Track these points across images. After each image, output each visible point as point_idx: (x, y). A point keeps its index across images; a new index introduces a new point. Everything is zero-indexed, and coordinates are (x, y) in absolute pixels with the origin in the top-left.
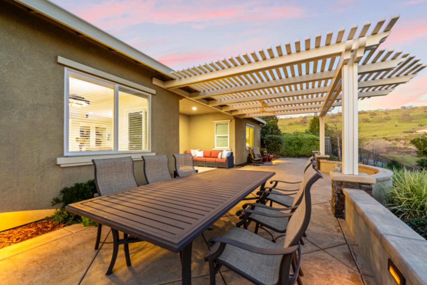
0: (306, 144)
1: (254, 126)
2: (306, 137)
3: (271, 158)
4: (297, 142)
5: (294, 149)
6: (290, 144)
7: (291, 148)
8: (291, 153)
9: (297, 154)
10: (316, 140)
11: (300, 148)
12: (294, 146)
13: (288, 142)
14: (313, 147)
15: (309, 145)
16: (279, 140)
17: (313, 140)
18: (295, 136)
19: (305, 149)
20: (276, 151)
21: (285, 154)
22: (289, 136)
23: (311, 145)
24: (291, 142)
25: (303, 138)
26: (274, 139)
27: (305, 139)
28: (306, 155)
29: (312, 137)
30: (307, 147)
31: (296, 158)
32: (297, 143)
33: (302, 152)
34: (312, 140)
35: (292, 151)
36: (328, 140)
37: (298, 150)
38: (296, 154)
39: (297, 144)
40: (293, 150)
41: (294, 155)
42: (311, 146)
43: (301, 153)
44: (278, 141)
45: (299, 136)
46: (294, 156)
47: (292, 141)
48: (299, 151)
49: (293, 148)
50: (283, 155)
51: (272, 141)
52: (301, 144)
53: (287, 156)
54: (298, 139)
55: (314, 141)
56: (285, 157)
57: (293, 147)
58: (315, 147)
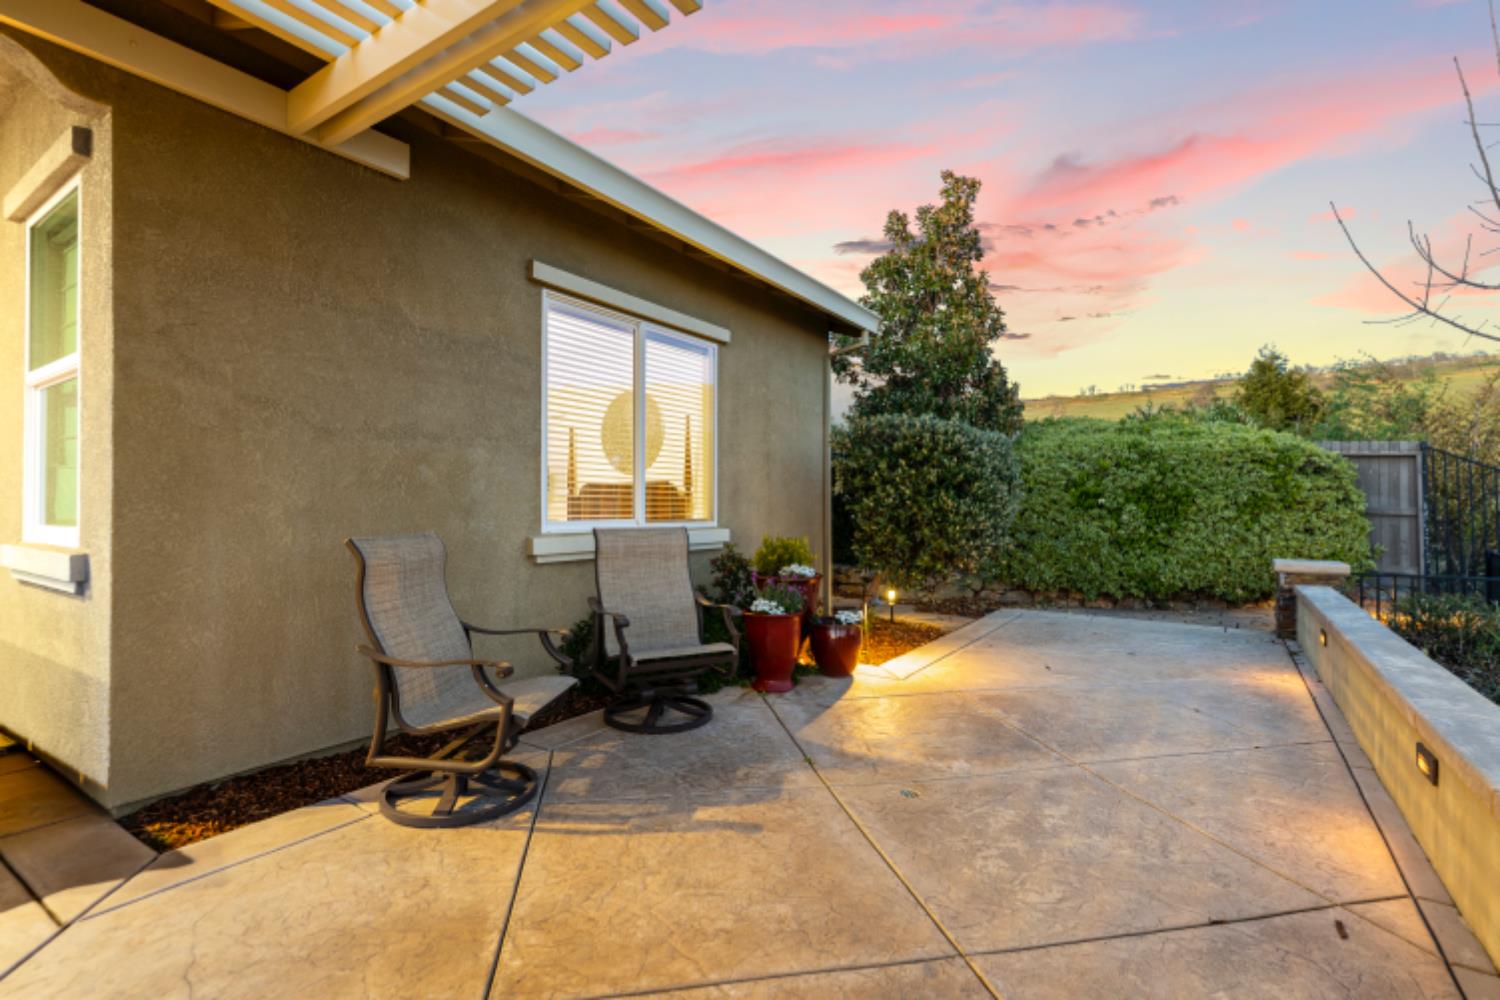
0: (1218, 500)
1: (724, 335)
2: (1221, 445)
3: (851, 640)
4: (1143, 478)
5: (1116, 543)
6: (1086, 500)
7: (1092, 529)
8: (1094, 566)
9: (1142, 583)
10: (1301, 470)
11: (1169, 532)
12: (1116, 512)
13: (1072, 484)
14: (1279, 524)
15: (1241, 508)
16: (951, 463)
17: (1275, 468)
18: (1128, 438)
19: (1212, 543)
20: (924, 560)
21: (1042, 580)
22: (1079, 438)
23: (1256, 505)
24: (1090, 485)
25: (1189, 450)
26: (905, 453)
27: (1209, 458)
28: (1218, 591)
29: (1267, 439)
30: (1228, 520)
31: (1131, 609)
32: (1144, 494)
33: (1186, 565)
34: (1263, 462)
35: (1095, 556)
36: (1404, 471)
37: (1153, 544)
38: (1131, 578)
39: (1137, 502)
40: (1104, 551)
41: (1111, 588)
42: (1255, 518)
43: (1172, 572)
44: (941, 465)
45: (1159, 440)
46: (1119, 595)
47: (1101, 472)
48: (1155, 559)
49: (1105, 529)
50: (1033, 586)
51: (893, 467)
52: (1177, 500)
53: (1064, 593)
54: (1146, 456)
55: (1283, 476)
56: (1048, 603)
57: (1109, 523)
58: (1291, 520)
